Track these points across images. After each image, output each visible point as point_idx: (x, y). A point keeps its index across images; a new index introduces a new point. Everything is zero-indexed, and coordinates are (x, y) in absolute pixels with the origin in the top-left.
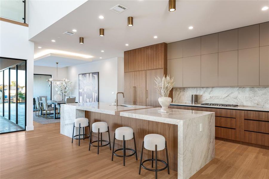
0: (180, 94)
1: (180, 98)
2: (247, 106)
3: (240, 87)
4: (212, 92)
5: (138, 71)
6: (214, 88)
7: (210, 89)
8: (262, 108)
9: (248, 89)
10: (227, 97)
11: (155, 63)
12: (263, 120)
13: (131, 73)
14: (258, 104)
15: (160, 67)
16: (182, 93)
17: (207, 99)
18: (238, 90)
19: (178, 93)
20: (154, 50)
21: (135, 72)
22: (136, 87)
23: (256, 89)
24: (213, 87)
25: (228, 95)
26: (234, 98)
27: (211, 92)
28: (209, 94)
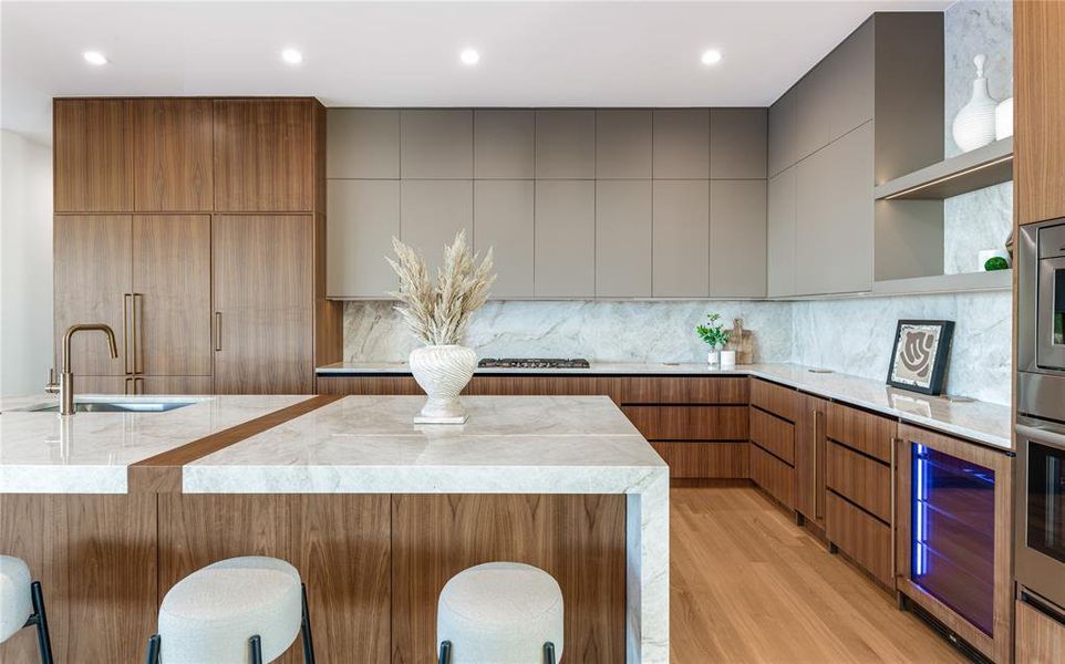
0: (376, 326)
1: (376, 342)
2: (606, 363)
3: (587, 302)
4: (500, 318)
5: (160, 213)
6: (506, 305)
7: (494, 308)
8: (643, 365)
9: (607, 308)
10: (548, 333)
11: (265, 185)
12: (640, 401)
13: (109, 220)
14: (632, 354)
15: (295, 206)
16: (382, 324)
17: (485, 342)
18: (582, 308)
19: (366, 322)
20: (262, 121)
21: (138, 219)
22: (147, 292)
23: (629, 308)
24: (504, 301)
25: (552, 329)
26: (569, 338)
27: (496, 316)
28: (491, 325)
